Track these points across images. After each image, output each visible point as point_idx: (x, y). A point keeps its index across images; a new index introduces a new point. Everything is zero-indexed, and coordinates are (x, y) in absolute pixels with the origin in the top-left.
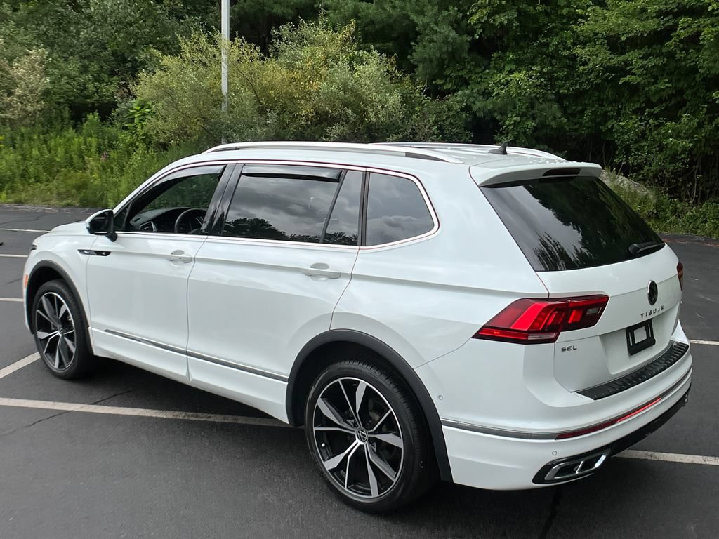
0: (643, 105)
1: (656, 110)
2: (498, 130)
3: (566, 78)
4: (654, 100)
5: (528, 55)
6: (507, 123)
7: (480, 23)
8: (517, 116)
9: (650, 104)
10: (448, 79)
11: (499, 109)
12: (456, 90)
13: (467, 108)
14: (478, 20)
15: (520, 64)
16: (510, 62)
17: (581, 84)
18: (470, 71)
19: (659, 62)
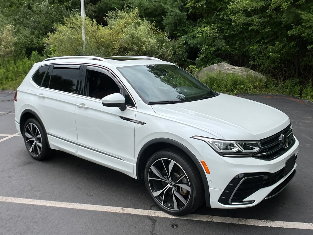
0: (261, 39)
1: (266, 41)
2: (199, 52)
3: (228, 29)
4: (265, 37)
5: (212, 20)
6: (202, 49)
7: (191, 6)
8: (206, 46)
9: (263, 39)
10: (179, 31)
11: (199, 43)
12: (181, 36)
13: (186, 43)
14: (190, 5)
15: (209, 23)
16: (204, 23)
17: (234, 31)
18: (188, 27)
19: (266, 20)
